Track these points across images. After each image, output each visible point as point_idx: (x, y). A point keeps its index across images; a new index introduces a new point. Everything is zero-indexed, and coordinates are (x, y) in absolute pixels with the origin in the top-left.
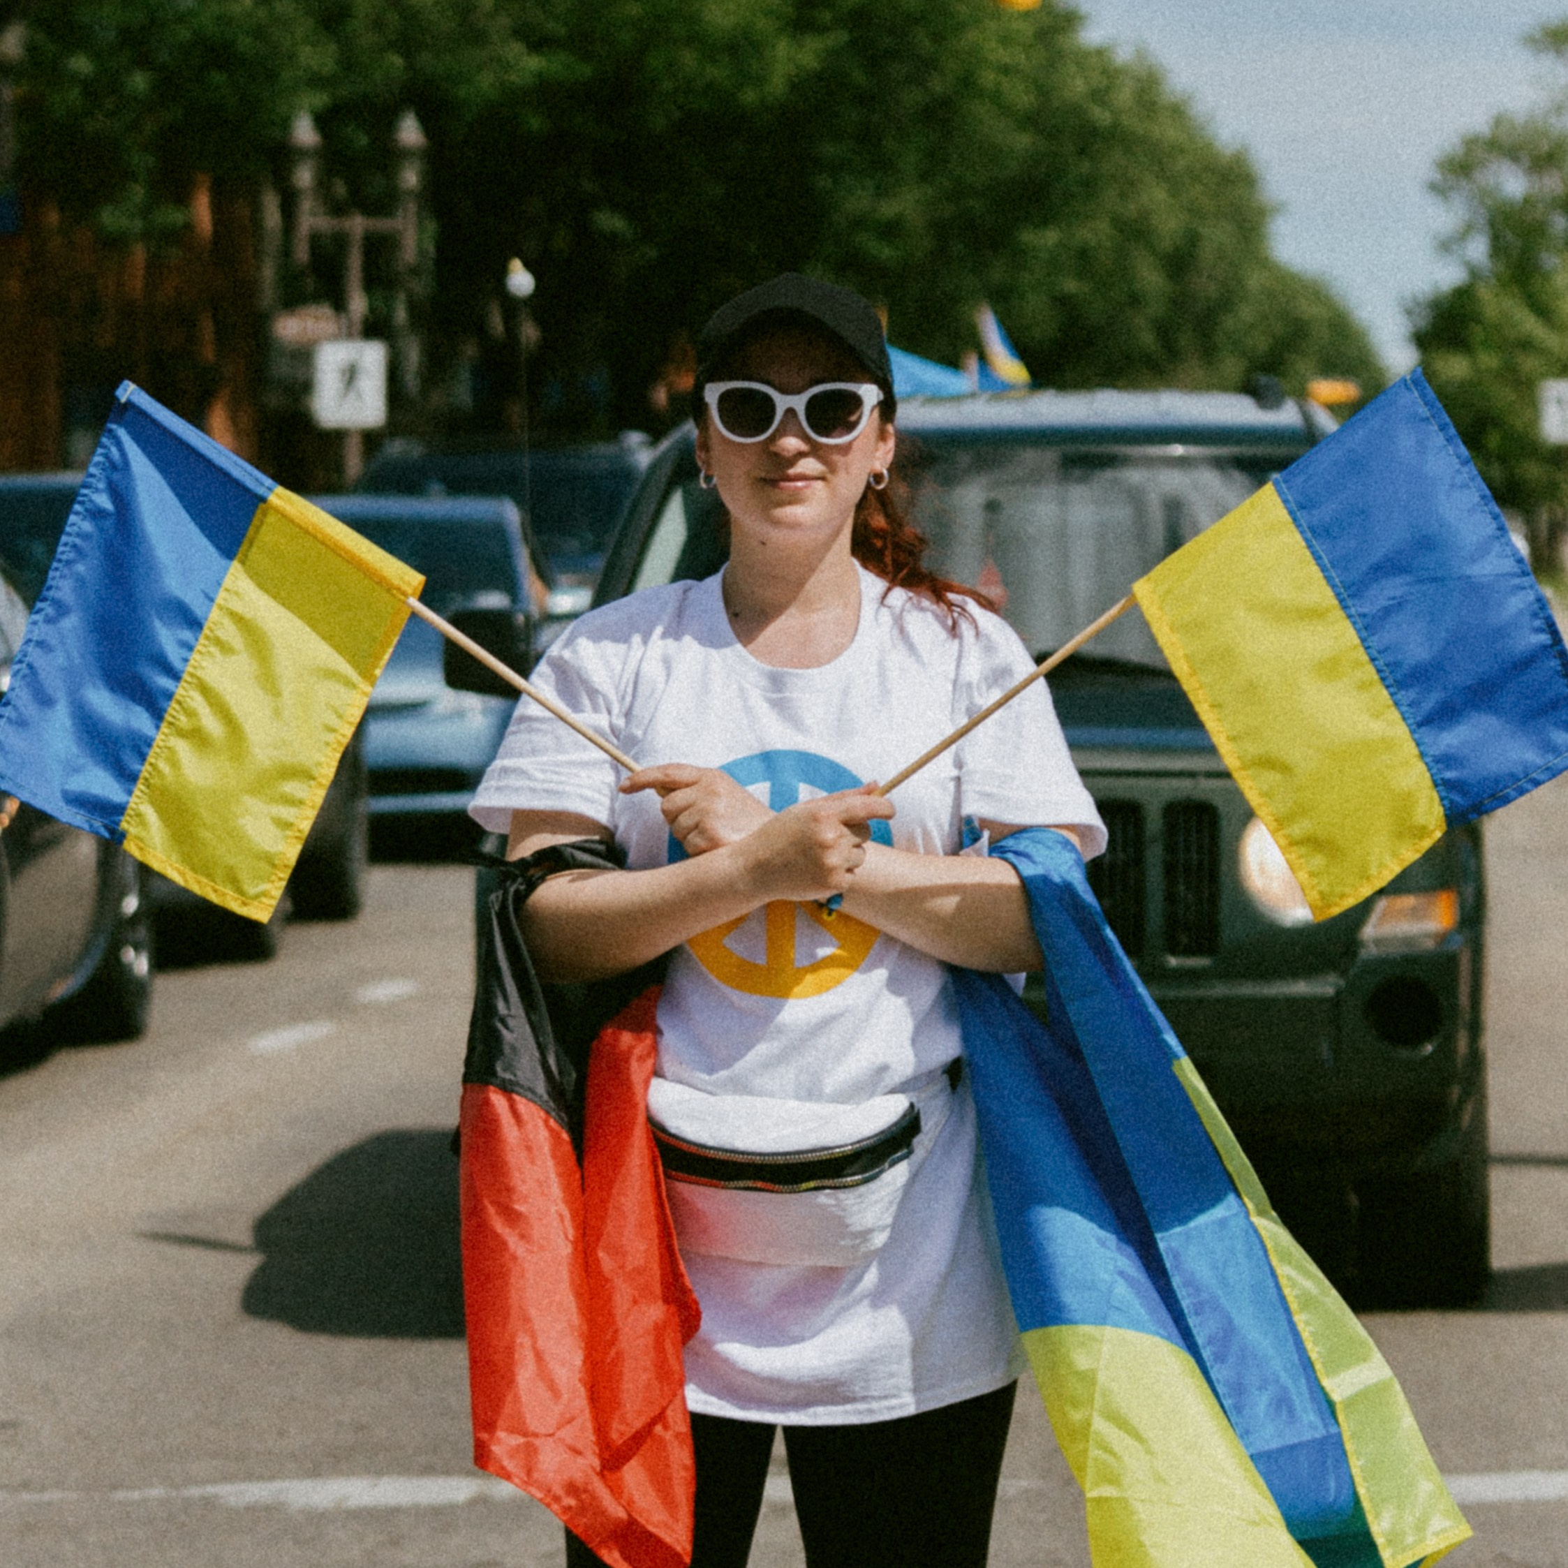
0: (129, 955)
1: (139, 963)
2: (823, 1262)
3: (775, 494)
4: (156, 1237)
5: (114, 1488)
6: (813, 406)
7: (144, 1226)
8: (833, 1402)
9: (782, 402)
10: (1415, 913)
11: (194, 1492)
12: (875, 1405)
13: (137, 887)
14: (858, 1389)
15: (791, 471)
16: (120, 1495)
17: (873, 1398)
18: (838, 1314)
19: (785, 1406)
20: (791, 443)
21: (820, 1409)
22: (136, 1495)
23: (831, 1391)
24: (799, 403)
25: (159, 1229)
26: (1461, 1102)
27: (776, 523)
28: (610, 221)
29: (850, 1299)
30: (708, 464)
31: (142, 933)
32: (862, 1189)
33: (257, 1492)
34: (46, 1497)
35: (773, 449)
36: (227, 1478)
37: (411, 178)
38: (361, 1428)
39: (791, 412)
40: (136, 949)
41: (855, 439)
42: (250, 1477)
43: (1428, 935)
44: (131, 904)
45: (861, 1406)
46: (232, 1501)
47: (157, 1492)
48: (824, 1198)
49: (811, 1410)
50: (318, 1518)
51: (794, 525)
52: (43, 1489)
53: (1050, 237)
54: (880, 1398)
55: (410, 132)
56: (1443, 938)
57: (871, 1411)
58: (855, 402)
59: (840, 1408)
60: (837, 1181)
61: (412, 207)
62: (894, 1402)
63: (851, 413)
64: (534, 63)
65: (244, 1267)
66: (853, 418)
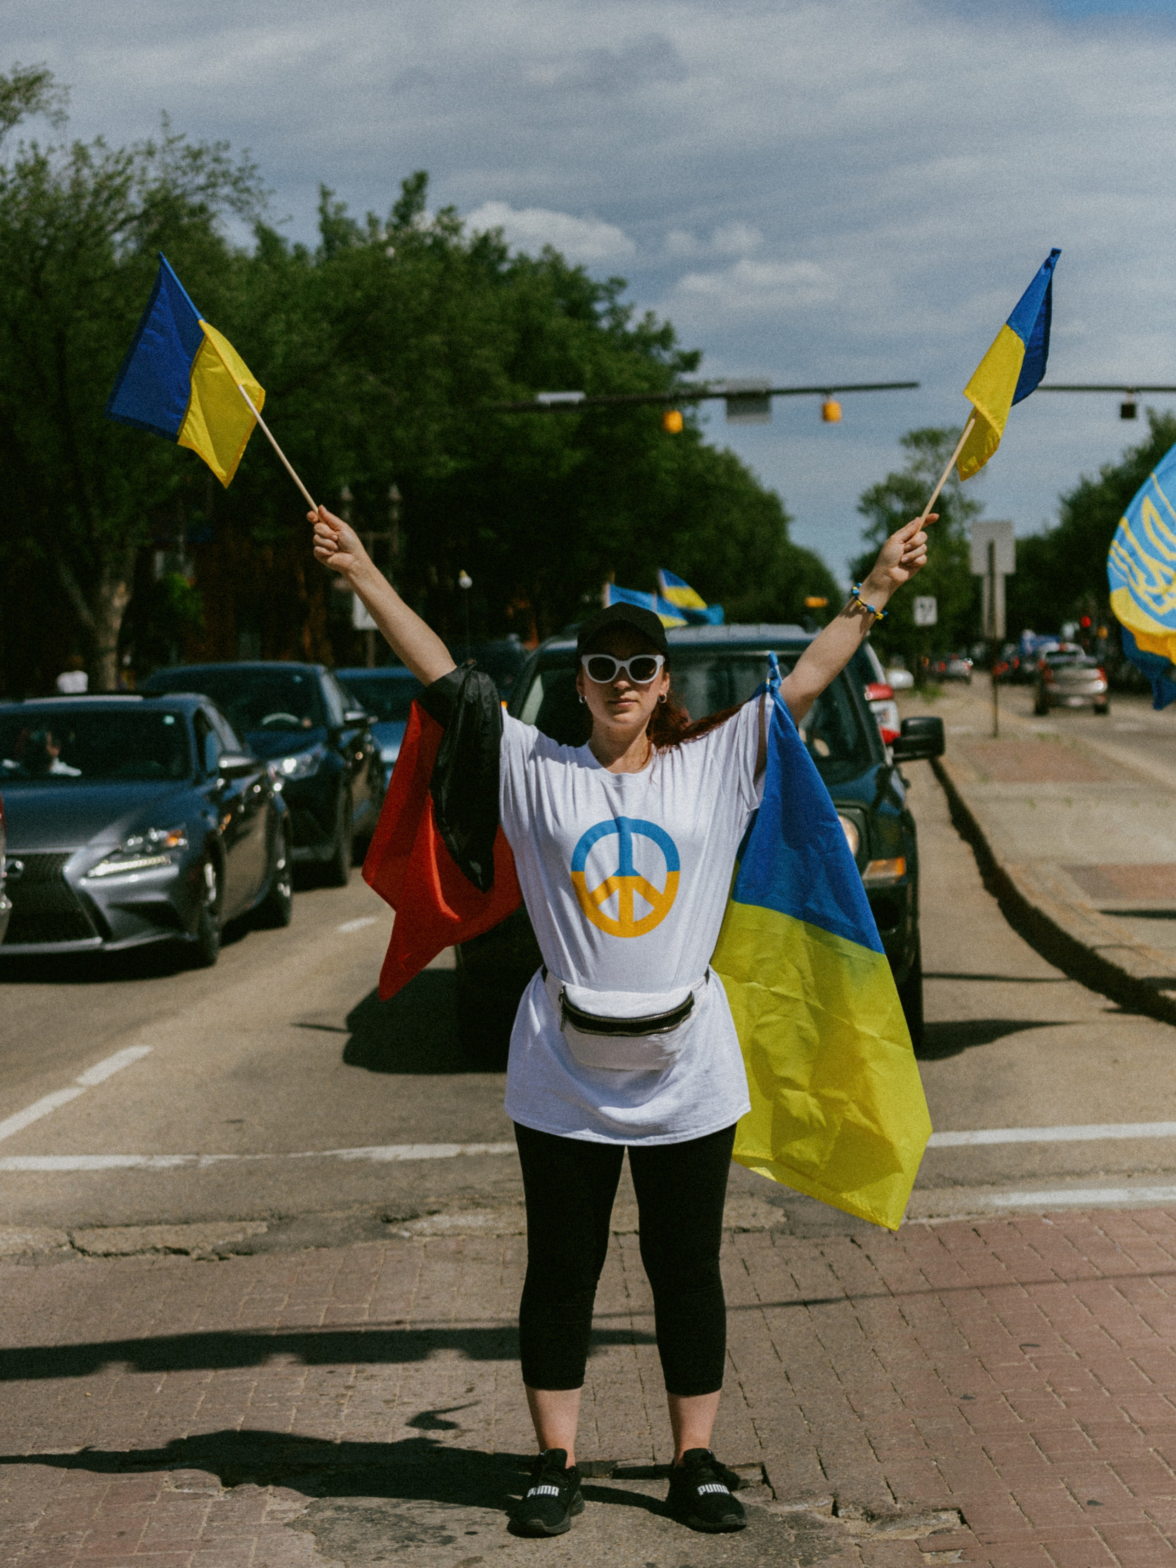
0: (282, 887)
1: (286, 891)
2: (653, 1068)
3: (616, 708)
4: (302, 1025)
5: (289, 1152)
6: (633, 666)
7: (297, 1020)
8: (659, 1134)
9: (619, 664)
10: (885, 868)
11: (328, 1153)
12: (678, 1135)
13: (284, 854)
14: (670, 1128)
15: (622, 697)
16: (293, 1155)
17: (677, 1131)
18: (658, 1092)
19: (635, 1137)
20: (624, 683)
21: (652, 1138)
22: (300, 1155)
23: (657, 1129)
24: (626, 664)
25: (303, 1021)
26: (909, 955)
27: (615, 720)
28: (487, 533)
29: (664, 1084)
30: (583, 693)
31: (287, 876)
32: (672, 1033)
33: (357, 1153)
34: (258, 1157)
35: (615, 686)
36: (341, 1146)
37: (395, 514)
38: (403, 1119)
39: (623, 669)
40: (285, 885)
41: (652, 682)
42: (353, 1146)
43: (892, 878)
44: (281, 864)
45: (672, 1136)
46: (345, 1157)
47: (309, 1154)
48: (653, 1038)
49: (648, 1138)
50: (386, 1166)
51: (625, 722)
52: (256, 1153)
53: (686, 537)
54: (680, 1131)
55: (394, 493)
56: (900, 879)
57: (676, 1138)
58: (653, 664)
59: (661, 1137)
60: (657, 1030)
61: (396, 528)
62: (686, 1133)
63: (650, 670)
64: (452, 464)
65: (343, 1039)
66: (652, 672)
